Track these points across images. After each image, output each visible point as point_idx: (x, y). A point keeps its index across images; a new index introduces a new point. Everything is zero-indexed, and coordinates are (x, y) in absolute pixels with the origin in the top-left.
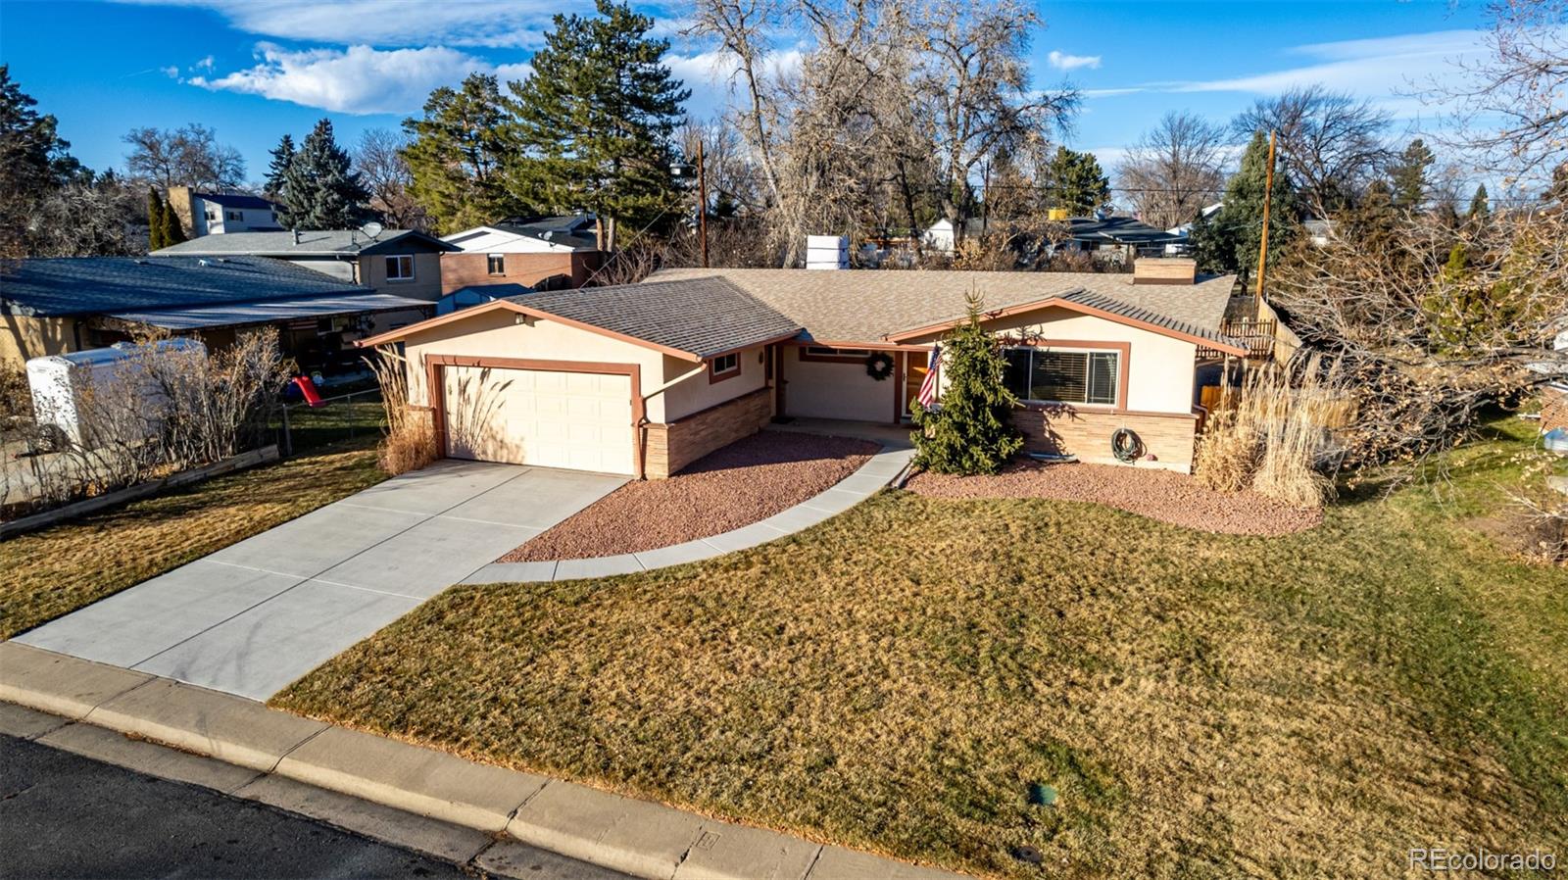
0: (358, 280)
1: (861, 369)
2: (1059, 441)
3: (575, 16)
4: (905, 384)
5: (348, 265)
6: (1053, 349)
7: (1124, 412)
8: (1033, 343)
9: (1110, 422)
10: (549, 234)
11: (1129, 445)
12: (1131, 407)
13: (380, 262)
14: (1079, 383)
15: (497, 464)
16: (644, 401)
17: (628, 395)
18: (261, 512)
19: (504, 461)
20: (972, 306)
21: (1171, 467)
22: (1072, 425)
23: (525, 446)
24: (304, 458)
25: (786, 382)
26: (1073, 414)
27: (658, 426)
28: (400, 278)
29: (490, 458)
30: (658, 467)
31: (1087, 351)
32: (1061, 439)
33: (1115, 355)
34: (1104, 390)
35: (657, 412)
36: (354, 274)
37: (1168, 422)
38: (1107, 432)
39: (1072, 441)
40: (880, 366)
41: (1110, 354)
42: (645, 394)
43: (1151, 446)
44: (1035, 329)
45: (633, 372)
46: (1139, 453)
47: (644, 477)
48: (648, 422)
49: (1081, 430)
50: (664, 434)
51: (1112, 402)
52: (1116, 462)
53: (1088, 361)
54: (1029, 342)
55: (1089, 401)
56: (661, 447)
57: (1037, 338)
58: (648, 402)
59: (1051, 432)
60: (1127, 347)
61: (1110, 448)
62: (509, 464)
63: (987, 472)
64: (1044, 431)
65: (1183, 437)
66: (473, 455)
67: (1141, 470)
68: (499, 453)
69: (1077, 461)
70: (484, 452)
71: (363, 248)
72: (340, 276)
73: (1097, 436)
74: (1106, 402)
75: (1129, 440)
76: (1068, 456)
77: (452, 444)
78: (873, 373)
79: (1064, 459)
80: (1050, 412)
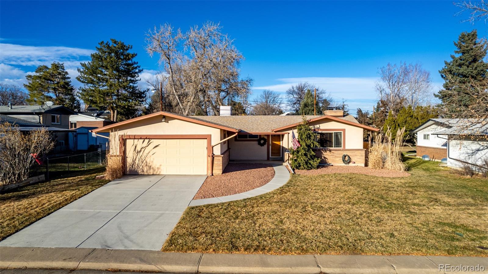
0: (42, 122)
1: (256, 143)
2: (326, 160)
3: (108, 42)
4: (270, 147)
5: (37, 117)
6: (323, 132)
7: (345, 150)
8: (317, 130)
9: (341, 153)
10: (96, 114)
11: (347, 160)
12: (347, 148)
13: (49, 116)
14: (331, 142)
15: (148, 175)
16: (213, 147)
17: (206, 145)
18: (68, 194)
19: (151, 174)
20: (304, 118)
21: (359, 165)
22: (330, 155)
23: (162, 168)
24: (58, 179)
25: (230, 149)
26: (330, 151)
27: (218, 156)
28: (56, 123)
29: (146, 174)
30: (218, 170)
31: (333, 132)
32: (327, 159)
33: (341, 133)
34: (338, 144)
35: (217, 151)
36: (40, 120)
37: (357, 152)
38: (341, 156)
39: (331, 159)
40: (262, 142)
41: (339, 133)
42: (213, 144)
43: (353, 159)
44: (318, 126)
45: (208, 137)
46: (350, 162)
47: (212, 175)
48: (214, 155)
49: (333, 156)
50: (221, 158)
51: (341, 147)
52: (344, 164)
53: (333, 135)
54: (316, 130)
55: (334, 147)
56: (220, 163)
57: (318, 129)
58: (214, 148)
59: (324, 157)
60: (344, 130)
61: (342, 161)
62: (153, 175)
63: (315, 168)
64: (322, 157)
65: (362, 156)
66: (138, 173)
67: (351, 166)
68: (148, 171)
69: (332, 165)
70: (143, 171)
71: (46, 110)
72: (33, 121)
73: (338, 157)
74: (339, 147)
75: (347, 158)
76: (329, 164)
77: (128, 169)
78: (260, 144)
79: (329, 165)
80: (323, 151)
